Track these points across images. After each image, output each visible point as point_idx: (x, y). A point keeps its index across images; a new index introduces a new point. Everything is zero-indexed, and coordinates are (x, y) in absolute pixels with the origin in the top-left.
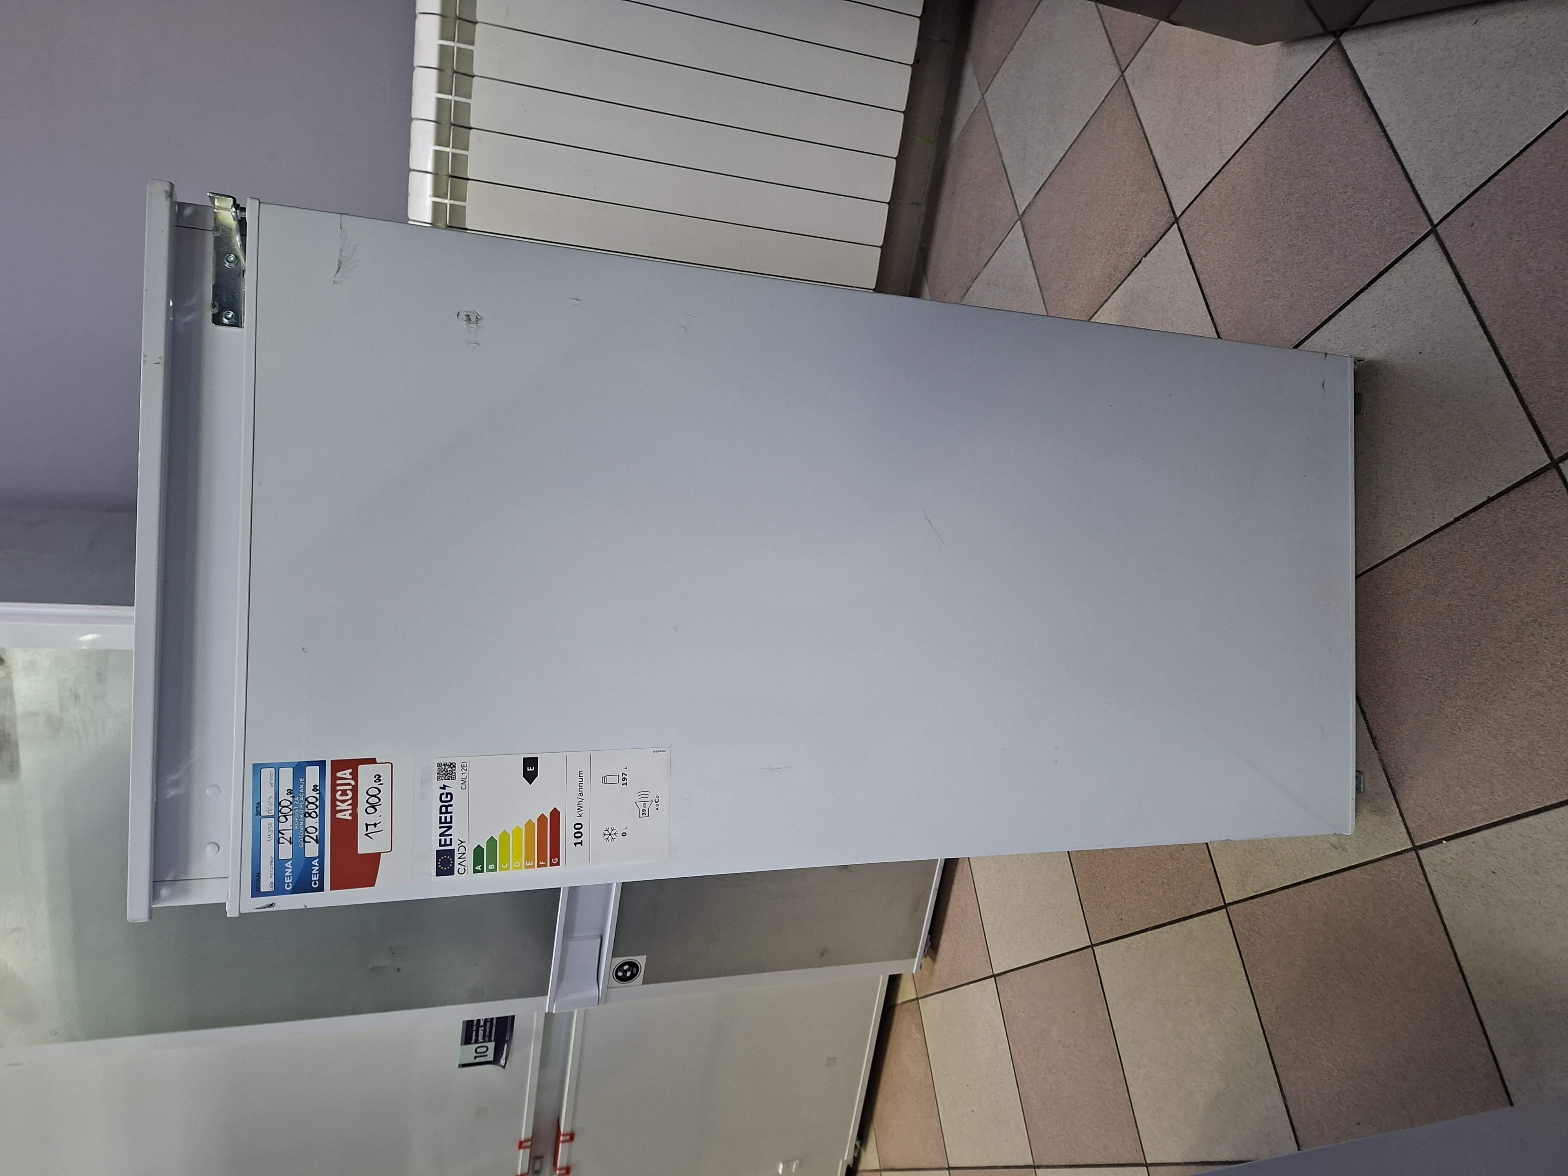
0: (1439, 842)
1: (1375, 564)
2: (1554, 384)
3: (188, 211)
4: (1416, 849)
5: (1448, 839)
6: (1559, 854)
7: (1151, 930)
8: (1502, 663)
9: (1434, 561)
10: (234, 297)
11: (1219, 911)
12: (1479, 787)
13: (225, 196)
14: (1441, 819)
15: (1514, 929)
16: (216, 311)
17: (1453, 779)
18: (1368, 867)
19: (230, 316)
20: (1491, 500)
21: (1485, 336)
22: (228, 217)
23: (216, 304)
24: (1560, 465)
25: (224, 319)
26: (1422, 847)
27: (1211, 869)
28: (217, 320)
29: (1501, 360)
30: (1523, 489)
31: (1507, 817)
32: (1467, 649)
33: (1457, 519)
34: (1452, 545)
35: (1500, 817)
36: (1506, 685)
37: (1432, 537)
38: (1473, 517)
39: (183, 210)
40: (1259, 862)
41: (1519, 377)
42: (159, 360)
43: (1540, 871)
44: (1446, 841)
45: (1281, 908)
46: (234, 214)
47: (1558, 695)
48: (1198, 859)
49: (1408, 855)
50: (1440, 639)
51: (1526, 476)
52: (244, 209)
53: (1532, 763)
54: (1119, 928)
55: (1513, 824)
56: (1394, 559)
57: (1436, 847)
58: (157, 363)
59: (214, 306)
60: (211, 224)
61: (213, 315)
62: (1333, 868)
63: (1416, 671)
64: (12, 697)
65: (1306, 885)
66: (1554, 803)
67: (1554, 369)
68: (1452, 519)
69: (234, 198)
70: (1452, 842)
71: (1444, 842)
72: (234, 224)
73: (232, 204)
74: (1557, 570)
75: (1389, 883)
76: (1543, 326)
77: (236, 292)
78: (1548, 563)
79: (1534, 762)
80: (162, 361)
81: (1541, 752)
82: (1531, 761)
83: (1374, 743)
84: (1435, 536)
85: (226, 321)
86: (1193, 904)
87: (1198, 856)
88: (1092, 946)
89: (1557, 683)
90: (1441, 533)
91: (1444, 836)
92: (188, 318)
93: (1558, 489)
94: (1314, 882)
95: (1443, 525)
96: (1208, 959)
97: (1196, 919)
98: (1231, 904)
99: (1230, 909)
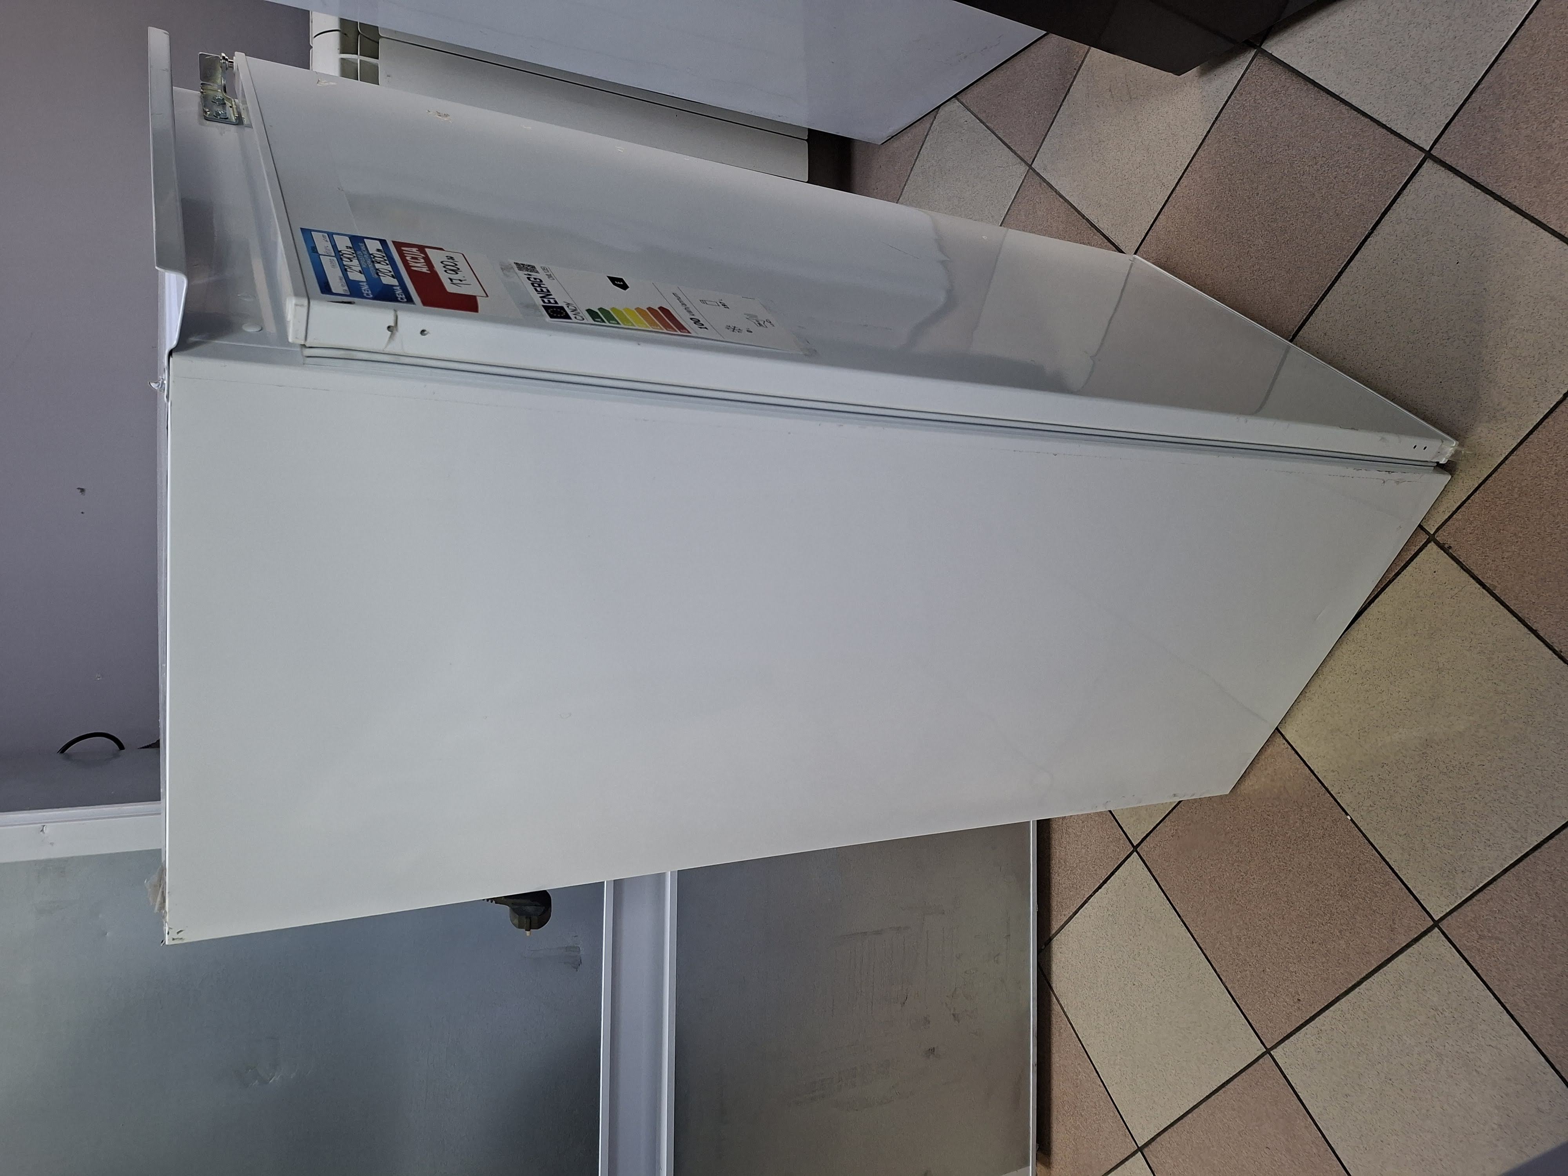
7: (1343, 998)
11: (1429, 935)
27: (1401, 889)
40: (1463, 853)
45: (1512, 895)
48: (1379, 883)
54: (1298, 1014)
56: (1506, 462)
65: (1536, 853)
68: (1561, 396)
86: (1391, 941)
87: (1378, 880)
88: (1268, 1052)
94: (1546, 846)
95: (1552, 406)
96: (1435, 999)
97: (1400, 957)
98: (1442, 919)
99: (1444, 925)
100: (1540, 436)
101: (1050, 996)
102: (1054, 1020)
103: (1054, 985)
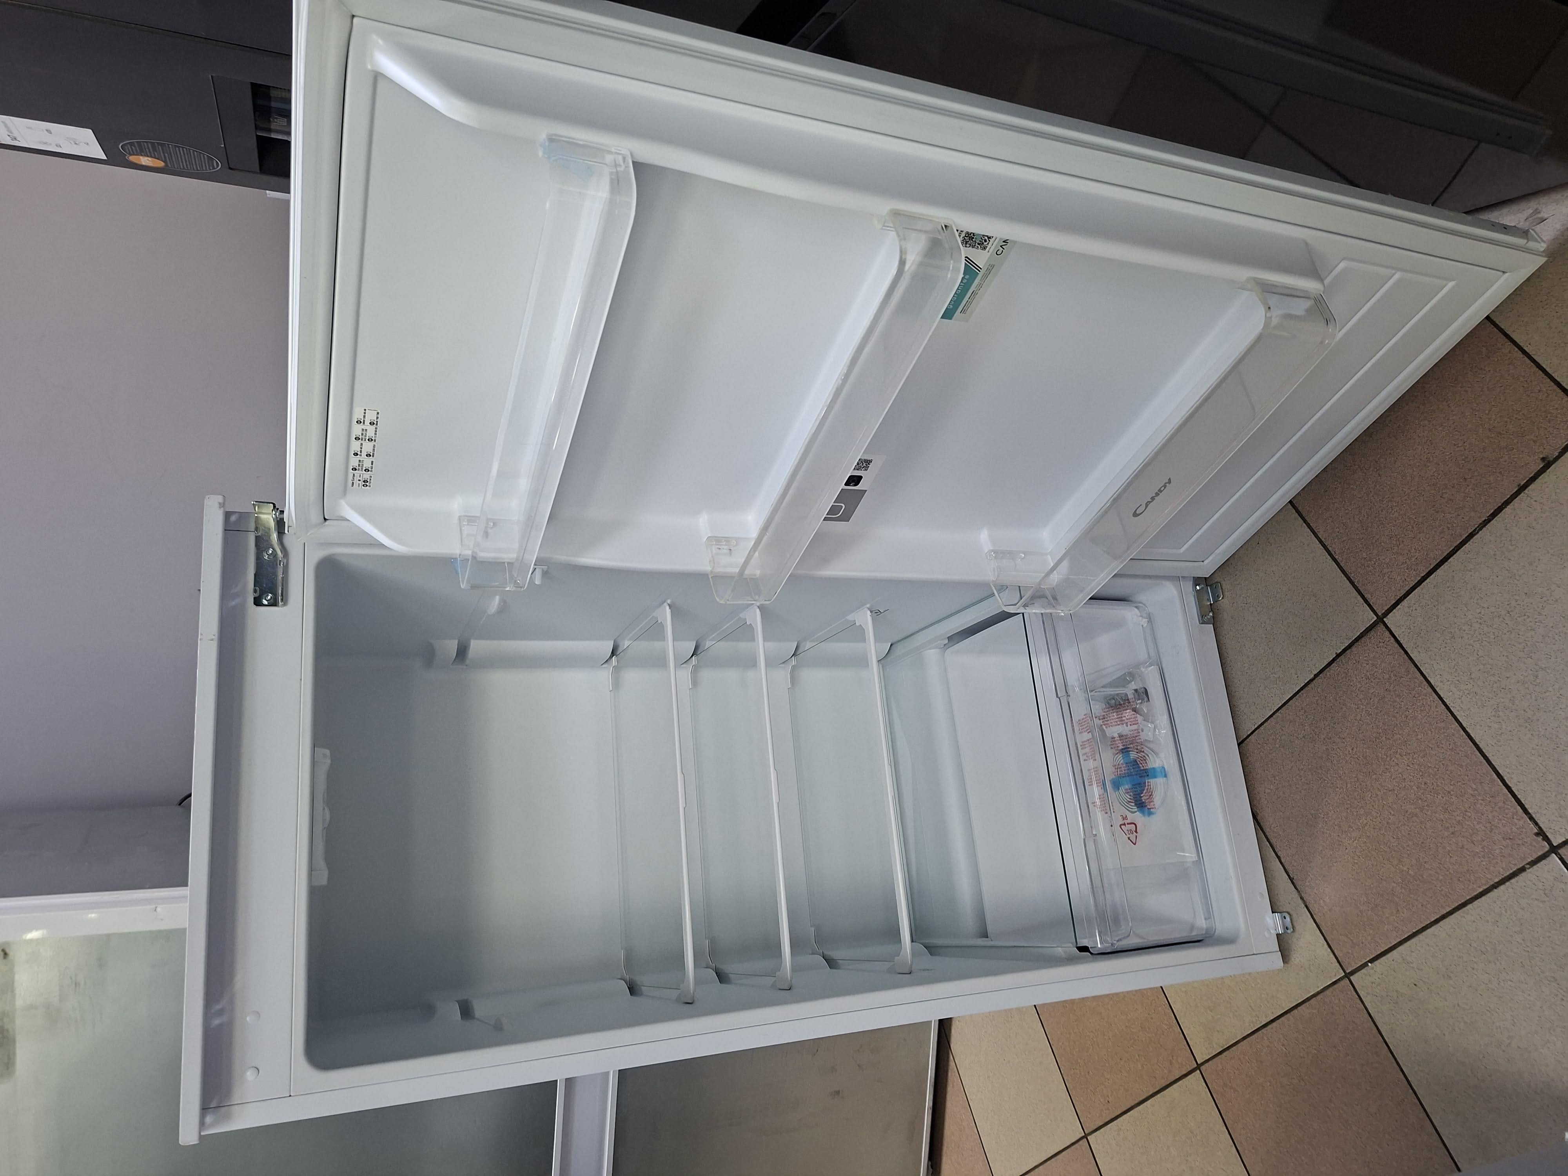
0: (1365, 965)
1: (1260, 723)
2: (1364, 555)
3: (233, 518)
4: (1348, 975)
5: (1372, 961)
6: (1462, 957)
7: (1137, 1107)
8: (1379, 793)
9: (1306, 714)
10: (272, 583)
11: (1193, 1074)
12: (1386, 908)
13: (267, 503)
14: (1363, 943)
15: (1444, 1035)
16: (257, 595)
17: (1364, 904)
18: (1313, 1001)
19: (269, 597)
20: (1338, 655)
21: (1304, 524)
22: (268, 518)
23: (257, 588)
24: (1385, 619)
25: (264, 600)
26: (1353, 973)
27: (1180, 1033)
28: (258, 602)
29: (1321, 542)
30: (1361, 642)
31: (1414, 931)
32: (1349, 785)
33: (1316, 676)
34: (1317, 698)
35: (1409, 932)
36: (1386, 812)
37: (1300, 694)
38: (1328, 672)
39: (229, 518)
40: (1219, 1016)
41: (1337, 553)
42: (214, 637)
43: (1452, 975)
44: (1371, 963)
45: (1247, 1058)
46: (274, 516)
47: (1429, 813)
48: (1166, 1025)
49: (1342, 983)
50: (1326, 780)
51: (1361, 631)
52: (282, 512)
53: (1423, 878)
54: (1107, 1111)
55: (1421, 936)
56: (1274, 716)
57: (1364, 971)
58: (212, 640)
59: (255, 591)
60: (252, 526)
61: (255, 598)
62: (1284, 1009)
63: (1313, 812)
64: (13, 991)
65: (1264, 1030)
66: (1448, 911)
67: (1361, 544)
68: (1313, 676)
69: (274, 504)
70: (1376, 963)
71: (1370, 964)
72: (272, 524)
73: (272, 508)
74: (1402, 706)
75: (1332, 1013)
76: (1346, 511)
77: (274, 578)
78: (1395, 701)
79: (1424, 876)
80: (216, 638)
81: (1427, 866)
82: (1422, 876)
83: (1293, 883)
84: (1302, 692)
85: (265, 602)
86: (1170, 1071)
87: (1166, 1022)
88: (1085, 1137)
89: (1426, 804)
90: (1307, 689)
91: (1368, 959)
92: (233, 603)
93: (1387, 639)
94: (1270, 1026)
95: (1306, 682)
96: (1192, 1124)
97: (1175, 1086)
98: (1203, 1064)
99: (1203, 1068)
100: (1297, 703)
101: (948, 1054)
102: (950, 1074)
103: (952, 1046)
